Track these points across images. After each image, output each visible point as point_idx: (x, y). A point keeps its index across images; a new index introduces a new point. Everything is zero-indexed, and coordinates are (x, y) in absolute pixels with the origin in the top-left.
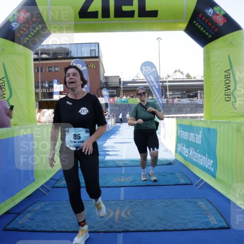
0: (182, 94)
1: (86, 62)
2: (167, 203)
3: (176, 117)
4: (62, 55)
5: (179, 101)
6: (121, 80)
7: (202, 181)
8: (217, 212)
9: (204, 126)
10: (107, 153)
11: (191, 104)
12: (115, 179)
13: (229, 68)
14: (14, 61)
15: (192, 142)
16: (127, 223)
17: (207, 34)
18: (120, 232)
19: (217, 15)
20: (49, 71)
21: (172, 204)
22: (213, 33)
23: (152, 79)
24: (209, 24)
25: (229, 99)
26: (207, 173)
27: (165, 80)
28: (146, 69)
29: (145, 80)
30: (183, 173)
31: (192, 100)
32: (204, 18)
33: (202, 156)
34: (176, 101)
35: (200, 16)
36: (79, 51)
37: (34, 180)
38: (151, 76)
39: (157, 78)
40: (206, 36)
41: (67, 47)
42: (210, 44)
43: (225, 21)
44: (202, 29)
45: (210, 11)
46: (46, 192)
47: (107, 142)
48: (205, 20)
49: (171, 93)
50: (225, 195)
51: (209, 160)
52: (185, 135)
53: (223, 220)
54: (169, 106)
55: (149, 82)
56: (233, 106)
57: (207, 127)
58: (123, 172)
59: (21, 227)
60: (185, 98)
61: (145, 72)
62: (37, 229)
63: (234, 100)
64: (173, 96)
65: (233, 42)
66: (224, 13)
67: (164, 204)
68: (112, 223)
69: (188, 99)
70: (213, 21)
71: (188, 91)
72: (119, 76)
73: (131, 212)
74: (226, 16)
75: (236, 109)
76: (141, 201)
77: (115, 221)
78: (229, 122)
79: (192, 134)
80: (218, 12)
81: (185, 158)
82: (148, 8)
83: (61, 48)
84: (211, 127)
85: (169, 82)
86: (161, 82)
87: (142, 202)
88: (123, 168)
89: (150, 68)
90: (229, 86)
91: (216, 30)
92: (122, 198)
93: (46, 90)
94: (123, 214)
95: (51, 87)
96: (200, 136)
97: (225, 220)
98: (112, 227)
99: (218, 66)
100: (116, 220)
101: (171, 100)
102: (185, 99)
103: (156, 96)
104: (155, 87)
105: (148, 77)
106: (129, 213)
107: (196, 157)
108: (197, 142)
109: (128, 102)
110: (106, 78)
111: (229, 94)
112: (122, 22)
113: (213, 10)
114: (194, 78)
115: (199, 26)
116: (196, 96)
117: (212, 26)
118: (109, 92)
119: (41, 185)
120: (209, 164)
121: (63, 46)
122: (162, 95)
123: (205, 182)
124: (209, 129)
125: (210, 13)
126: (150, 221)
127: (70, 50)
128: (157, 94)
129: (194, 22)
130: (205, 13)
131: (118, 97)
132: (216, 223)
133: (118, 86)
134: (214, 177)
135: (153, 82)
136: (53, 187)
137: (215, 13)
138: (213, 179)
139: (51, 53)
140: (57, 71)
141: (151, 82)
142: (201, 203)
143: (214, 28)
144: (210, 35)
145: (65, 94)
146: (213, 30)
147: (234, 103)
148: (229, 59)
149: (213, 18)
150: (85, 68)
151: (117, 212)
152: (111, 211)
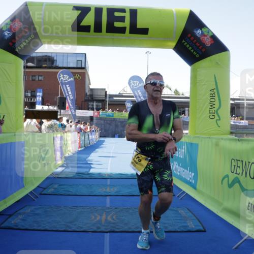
1: (72, 72)
4: (46, 64)
6: (107, 93)
7: (184, 192)
9: (187, 141)
12: (101, 189)
13: (214, 87)
14: (4, 69)
16: (112, 225)
17: (195, 53)
18: (107, 232)
19: (205, 36)
20: (32, 80)
22: (201, 53)
24: (197, 44)
25: (213, 117)
28: (134, 83)
29: (133, 95)
32: (192, 39)
33: (184, 169)
35: (189, 36)
36: (64, 61)
37: (23, 186)
38: (139, 91)
41: (52, 55)
42: (197, 63)
43: (213, 42)
44: (190, 48)
45: (198, 31)
46: (35, 198)
47: (91, 155)
48: (193, 40)
50: (204, 204)
51: (190, 173)
53: (200, 225)
55: (136, 97)
56: (217, 124)
58: (109, 183)
61: (133, 86)
62: (30, 228)
63: (218, 118)
65: (219, 63)
66: (212, 35)
68: (99, 225)
70: (201, 41)
72: (105, 89)
74: (214, 38)
75: (219, 127)
78: (209, 138)
80: (206, 33)
83: (46, 56)
84: (194, 141)
87: (127, 208)
88: (109, 180)
89: (138, 83)
90: (214, 104)
91: (203, 50)
94: (109, 218)
95: (34, 96)
96: (183, 151)
97: (202, 225)
99: (205, 84)
105: (136, 92)
106: (114, 217)
107: (179, 170)
108: (180, 156)
109: (113, 116)
110: (92, 90)
111: (213, 112)
113: (202, 31)
114: (183, 95)
115: (188, 46)
116: (184, 113)
117: (199, 46)
119: (30, 191)
120: (190, 177)
121: (48, 55)
123: (187, 194)
124: (192, 144)
125: (199, 33)
127: (55, 59)
129: (183, 42)
130: (194, 33)
131: (103, 110)
132: (194, 227)
133: (104, 99)
134: (195, 188)
135: (140, 97)
136: (41, 194)
137: (203, 34)
138: (194, 190)
139: (35, 61)
140: (41, 80)
141: (138, 97)
142: (182, 211)
143: (202, 48)
144: (198, 55)
145: (48, 105)
146: (201, 50)
147: (218, 121)
148: (215, 78)
149: (201, 39)
150: (72, 79)
151: (103, 216)
152: (98, 215)
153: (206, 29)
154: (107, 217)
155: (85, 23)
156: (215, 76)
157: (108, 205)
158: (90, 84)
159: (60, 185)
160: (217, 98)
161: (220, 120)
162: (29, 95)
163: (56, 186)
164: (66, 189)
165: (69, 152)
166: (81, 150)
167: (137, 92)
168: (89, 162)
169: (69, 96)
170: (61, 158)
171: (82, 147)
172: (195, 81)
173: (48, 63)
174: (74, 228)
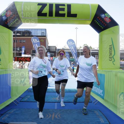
1: (39, 38)
2: (79, 111)
4: (27, 34)
6: (57, 48)
7: (97, 100)
8: (104, 117)
12: (52, 99)
14: (3, 36)
17: (101, 27)
19: (106, 17)
20: (20, 42)
22: (104, 27)
25: (111, 60)
26: (100, 97)
27: (79, 49)
28: (70, 43)
29: (69, 49)
32: (100, 19)
33: (97, 88)
35: (98, 17)
36: (36, 33)
37: (11, 98)
38: (72, 47)
39: (75, 48)
42: (102, 32)
43: (110, 21)
44: (99, 24)
45: (103, 15)
46: (17, 104)
48: (100, 20)
50: (109, 108)
51: (100, 90)
53: (107, 120)
55: (71, 50)
56: (113, 63)
57: (100, 73)
59: (3, 121)
63: (114, 60)
65: (114, 32)
66: (110, 17)
68: (50, 121)
70: (104, 20)
72: (55, 46)
73: (60, 115)
74: (111, 18)
75: (114, 65)
76: (65, 110)
80: (107, 16)
82: (72, 13)
83: (27, 31)
84: (102, 73)
85: (81, 50)
86: (77, 50)
89: (72, 43)
90: (112, 53)
91: (106, 25)
92: (56, 108)
93: (18, 52)
94: (56, 116)
95: (21, 50)
97: (108, 121)
98: (50, 123)
99: (106, 43)
104: (74, 53)
110: (49, 47)
111: (111, 57)
112: (59, 19)
113: (105, 15)
114: (94, 49)
115: (97, 23)
117: (103, 23)
118: (51, 54)
119: (14, 100)
120: (100, 92)
121: (28, 30)
122: (77, 57)
125: (103, 16)
126: (70, 120)
127: (31, 32)
128: (75, 56)
129: (95, 21)
131: (55, 57)
133: (55, 51)
134: (103, 98)
135: (73, 50)
136: (20, 101)
137: (105, 17)
138: (102, 100)
139: (22, 33)
140: (24, 42)
142: (96, 112)
143: (105, 24)
144: (103, 27)
145: (27, 54)
146: (104, 25)
147: (114, 62)
148: (112, 39)
149: (104, 19)
150: (39, 41)
151: (53, 115)
152: (50, 115)
153: (107, 14)
154: (55, 116)
155: (44, 12)
156: (112, 38)
158: (48, 44)
159: (31, 96)
160: (113, 50)
161: (114, 61)
162: (19, 49)
163: (29, 97)
167: (71, 47)
172: (101, 41)
173: (28, 34)
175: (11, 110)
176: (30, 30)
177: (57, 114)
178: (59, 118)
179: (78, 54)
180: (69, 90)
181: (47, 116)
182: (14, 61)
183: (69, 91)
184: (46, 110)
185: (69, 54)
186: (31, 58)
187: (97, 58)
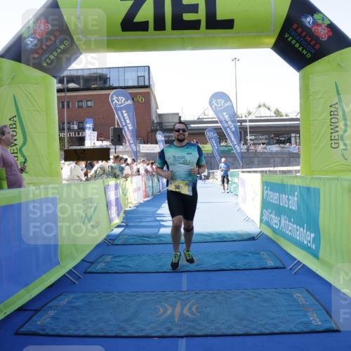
0: (269, 139)
1: (130, 93)
2: (248, 295)
3: (261, 172)
4: (96, 84)
5: (265, 148)
6: (182, 119)
7: (299, 263)
8: (321, 308)
9: (301, 185)
10: (162, 223)
11: (282, 153)
13: (336, 100)
14: (30, 94)
15: (285, 207)
16: (190, 324)
17: (305, 52)
18: (182, 337)
19: (319, 25)
20: (79, 107)
21: (256, 297)
22: (313, 51)
23: (226, 117)
24: (309, 39)
25: (336, 145)
26: (306, 251)
27: (244, 118)
28: (217, 103)
29: (217, 119)
30: (271, 252)
31: (284, 147)
32: (299, 30)
33: (298, 227)
34: (260, 148)
35: (295, 26)
36: (121, 78)
37: (58, 263)
38: (225, 114)
39: (234, 115)
40: (303, 56)
41: (104, 72)
42: (309, 66)
43: (331, 34)
44: (297, 45)
45: (308, 19)
46: (76, 280)
48: (302, 32)
49: (253, 137)
51: (308, 233)
52: (274, 197)
54: (250, 155)
55: (221, 122)
56: (343, 156)
57: (305, 186)
59: (41, 330)
60: (274, 144)
61: (215, 107)
64: (256, 142)
65: (342, 65)
66: (329, 23)
67: (246, 297)
68: (170, 324)
69: (277, 145)
70: (313, 34)
71: (277, 135)
72: (178, 114)
74: (332, 27)
75: (346, 159)
76: (210, 292)
77: (175, 321)
79: (284, 196)
80: (320, 22)
81: (274, 230)
82: (220, 16)
83: (96, 73)
84: (312, 186)
85: (251, 121)
86: (239, 121)
89: (223, 102)
90: (337, 127)
91: (317, 47)
93: (75, 134)
94: (186, 312)
95: (82, 129)
96: (296, 199)
98: (170, 330)
99: (321, 98)
100: (176, 319)
101: (252, 147)
102: (274, 146)
103: (232, 142)
104: (230, 129)
105: (220, 115)
107: (290, 228)
108: (290, 207)
110: (160, 116)
111: (337, 138)
112: (183, 36)
113: (313, 19)
114: (286, 115)
115: (294, 42)
118: (165, 137)
119: (68, 270)
120: (309, 239)
121: (99, 71)
122: (241, 140)
123: (304, 265)
124: (308, 189)
125: (309, 22)
126: (224, 321)
127: (108, 76)
128: (233, 139)
129: (286, 36)
130: (302, 22)
132: (320, 323)
134: (316, 256)
135: (227, 122)
136: (85, 273)
137: (315, 23)
138: (315, 259)
139: (81, 81)
140: (91, 107)
141: (224, 122)
142: (298, 295)
143: (315, 45)
144: (309, 54)
145: (101, 140)
146: (313, 47)
147: (344, 152)
148: (337, 87)
149: (313, 29)
150: (130, 102)
151: (177, 308)
152: (168, 307)
153: (320, 15)
154: (182, 309)
156: (336, 84)
157: (184, 287)
158: (157, 108)
159: (115, 257)
160: (340, 117)
161: (347, 149)
162: (76, 127)
163: (108, 259)
164: (123, 263)
165: (130, 205)
166: (148, 201)
167: (223, 115)
168: (158, 218)
169: (126, 125)
170: (118, 215)
171: (149, 197)
174: (131, 332)
175: (60, 297)
176: (104, 73)
177: (188, 305)
178: (194, 315)
179: (243, 133)
180: (219, 234)
181: (162, 310)
182: (63, 161)
183: (220, 238)
184: (157, 294)
185: (216, 135)
186: (111, 151)
187: (298, 141)
